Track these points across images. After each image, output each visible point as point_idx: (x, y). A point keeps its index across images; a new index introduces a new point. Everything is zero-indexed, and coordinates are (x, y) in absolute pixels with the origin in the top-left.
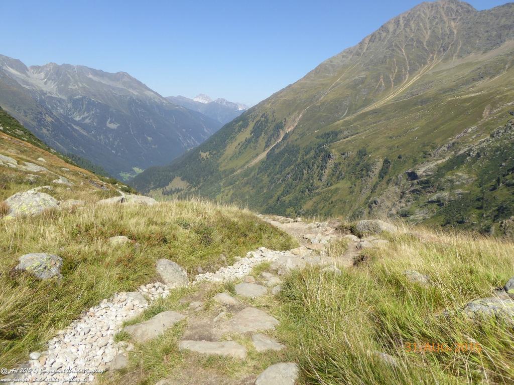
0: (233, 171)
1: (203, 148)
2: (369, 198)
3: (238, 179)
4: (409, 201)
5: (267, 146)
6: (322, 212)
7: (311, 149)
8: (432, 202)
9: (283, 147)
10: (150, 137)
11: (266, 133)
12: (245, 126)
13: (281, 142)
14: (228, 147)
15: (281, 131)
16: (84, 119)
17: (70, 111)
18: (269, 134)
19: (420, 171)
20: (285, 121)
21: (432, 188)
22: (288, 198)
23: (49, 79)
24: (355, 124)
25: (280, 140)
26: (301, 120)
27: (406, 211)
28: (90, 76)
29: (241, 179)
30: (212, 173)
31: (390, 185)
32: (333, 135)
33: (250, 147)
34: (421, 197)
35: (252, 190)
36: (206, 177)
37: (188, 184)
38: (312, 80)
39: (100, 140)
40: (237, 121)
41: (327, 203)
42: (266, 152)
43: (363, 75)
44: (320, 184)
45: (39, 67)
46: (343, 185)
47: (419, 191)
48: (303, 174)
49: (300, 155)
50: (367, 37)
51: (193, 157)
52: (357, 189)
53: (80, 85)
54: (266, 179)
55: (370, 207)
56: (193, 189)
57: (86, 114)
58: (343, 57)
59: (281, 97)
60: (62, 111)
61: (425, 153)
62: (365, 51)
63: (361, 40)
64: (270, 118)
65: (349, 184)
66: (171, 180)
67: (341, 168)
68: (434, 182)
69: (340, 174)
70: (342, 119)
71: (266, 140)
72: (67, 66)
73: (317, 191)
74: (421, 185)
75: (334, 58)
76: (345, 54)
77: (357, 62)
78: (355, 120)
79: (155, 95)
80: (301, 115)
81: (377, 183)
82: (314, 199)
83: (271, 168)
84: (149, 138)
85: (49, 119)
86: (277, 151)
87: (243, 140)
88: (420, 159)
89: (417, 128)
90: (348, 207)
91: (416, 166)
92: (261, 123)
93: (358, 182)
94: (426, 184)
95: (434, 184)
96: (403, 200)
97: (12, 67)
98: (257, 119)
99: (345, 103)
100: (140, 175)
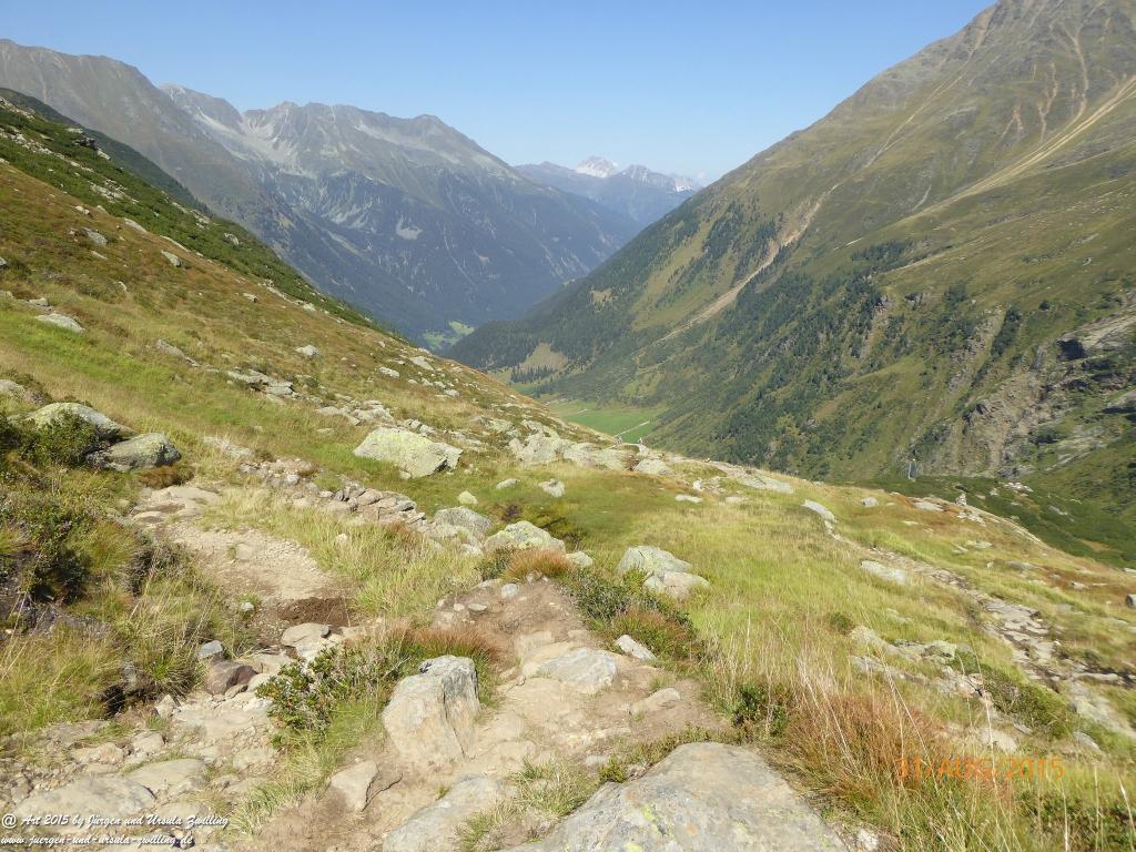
0: (664, 331)
1: (598, 280)
2: (965, 398)
3: (673, 351)
4: (1059, 408)
5: (738, 277)
6: (857, 426)
7: (838, 284)
8: (1114, 411)
9: (774, 280)
10: (484, 256)
11: (737, 247)
12: (691, 231)
13: (770, 267)
14: (652, 278)
15: (771, 243)
16: (351, 219)
17: (323, 203)
18: (745, 248)
19: (1092, 340)
20: (781, 220)
21: (1116, 379)
22: (782, 394)
23: (282, 138)
24: (944, 226)
25: (768, 263)
26: (819, 215)
27: (1051, 430)
28: (363, 127)
29: (678, 350)
30: (616, 336)
31: (1018, 370)
32: (891, 253)
33: (700, 280)
34: (1090, 400)
35: (702, 373)
36: (603, 344)
37: (566, 360)
38: (848, 122)
39: (384, 264)
40: (672, 219)
41: (868, 408)
42: (736, 291)
43: (970, 106)
44: (854, 364)
45: (262, 112)
46: (907, 368)
47: (1084, 385)
48: (817, 341)
49: (812, 298)
50: (985, 12)
51: (575, 299)
52: (938, 378)
53: (344, 148)
54: (734, 350)
55: (966, 418)
56: (577, 371)
57: (355, 210)
58: (924, 63)
59: (774, 163)
60: (307, 204)
61: (1107, 296)
62: (977, 46)
63: (968, 20)
64: (748, 213)
65: (921, 366)
66: (530, 351)
67: (904, 329)
68: (1123, 366)
69: (903, 341)
70: (916, 212)
71: (737, 263)
72: (317, 108)
73: (848, 380)
74: (1090, 370)
75: (901, 66)
76: (927, 56)
77: (959, 73)
78: (946, 216)
79: (494, 164)
80: (818, 205)
81: (987, 365)
82: (840, 398)
83: (747, 326)
84: (482, 258)
85: (285, 222)
86: (760, 289)
87: (686, 262)
88: (1096, 311)
89: (1092, 237)
90: (915, 415)
91: (1083, 328)
92: (727, 225)
93: (942, 362)
94: (1104, 370)
95: (1123, 370)
96: (1044, 405)
97: (212, 116)
98: (718, 215)
99: (922, 174)
100: (466, 339)
